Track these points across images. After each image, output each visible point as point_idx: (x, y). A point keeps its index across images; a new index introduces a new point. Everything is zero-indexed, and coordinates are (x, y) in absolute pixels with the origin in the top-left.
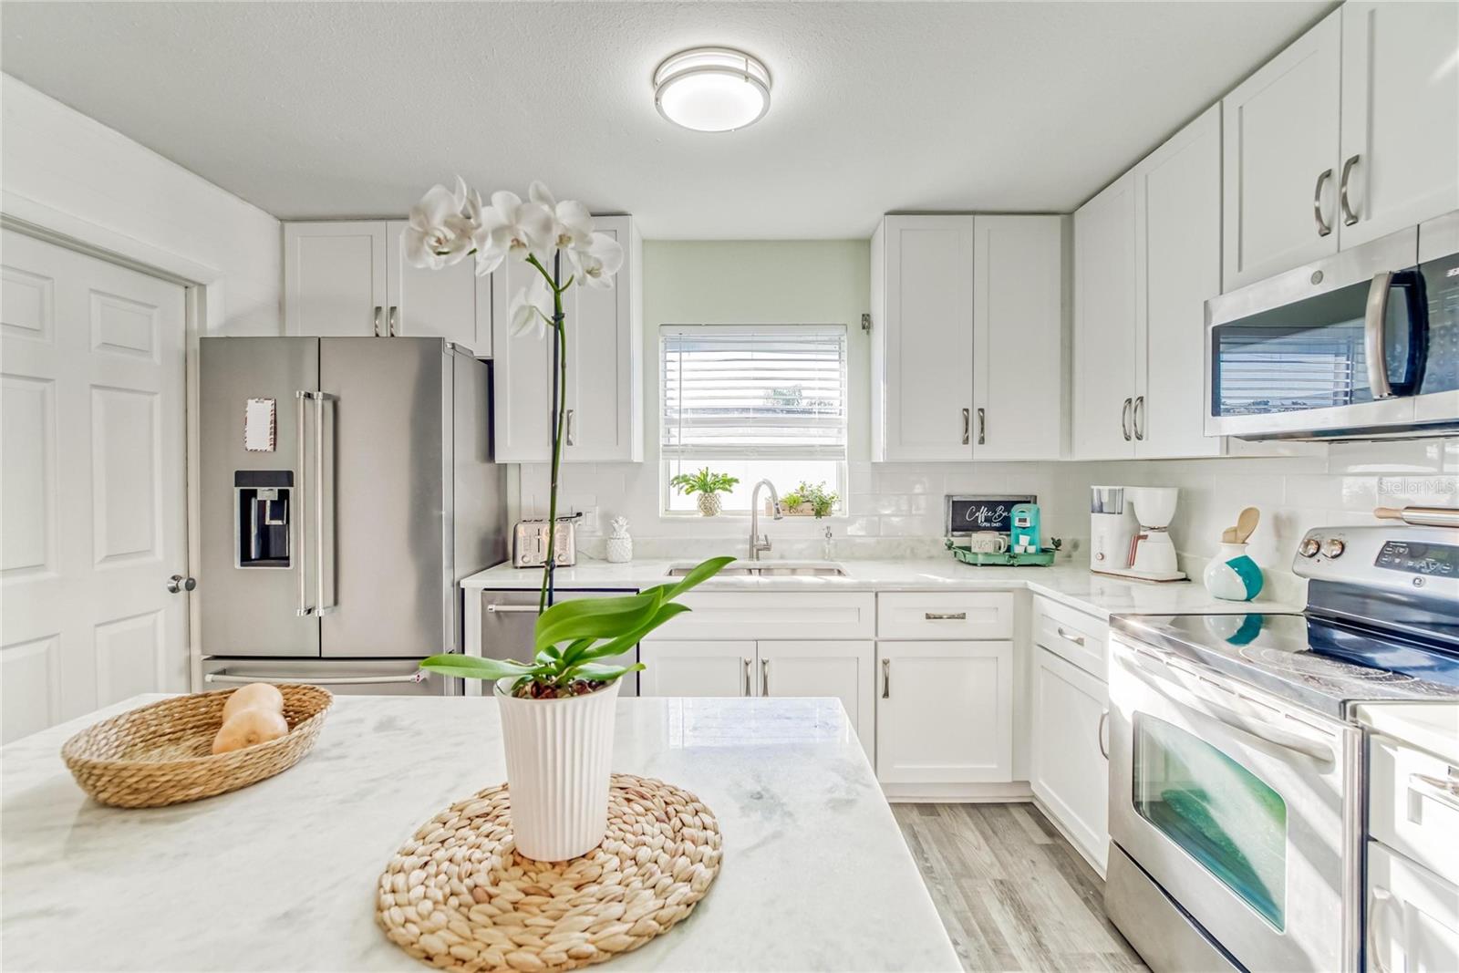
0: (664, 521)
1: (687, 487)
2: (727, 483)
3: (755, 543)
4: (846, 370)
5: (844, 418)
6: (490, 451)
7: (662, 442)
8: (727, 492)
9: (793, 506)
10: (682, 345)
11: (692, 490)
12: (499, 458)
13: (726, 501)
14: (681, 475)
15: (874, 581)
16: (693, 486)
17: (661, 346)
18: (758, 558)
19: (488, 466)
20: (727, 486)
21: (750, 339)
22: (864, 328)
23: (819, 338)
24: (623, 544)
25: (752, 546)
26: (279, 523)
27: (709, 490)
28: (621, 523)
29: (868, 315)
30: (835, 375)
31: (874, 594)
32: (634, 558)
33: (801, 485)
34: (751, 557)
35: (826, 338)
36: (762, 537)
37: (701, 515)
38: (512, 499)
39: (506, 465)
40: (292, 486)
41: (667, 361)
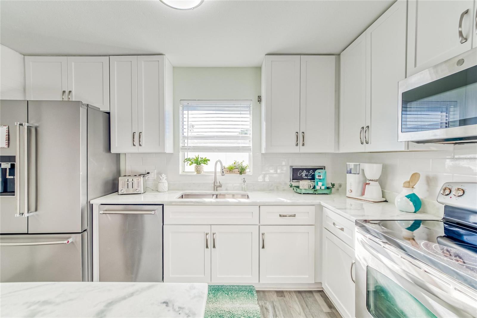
0: (181, 175)
1: (190, 162)
2: (205, 161)
3: (216, 184)
4: (251, 118)
5: (251, 136)
6: (109, 148)
7: (181, 145)
8: (206, 165)
9: (231, 170)
10: (189, 108)
11: (192, 164)
12: (113, 151)
13: (206, 168)
14: (188, 158)
15: (258, 201)
16: (193, 162)
17: (181, 108)
18: (217, 190)
19: (108, 154)
20: (206, 163)
21: (214, 105)
22: (258, 101)
23: (242, 105)
24: (164, 185)
25: (215, 185)
26: (12, 177)
27: (199, 164)
28: (163, 176)
29: (260, 96)
30: (248, 119)
31: (258, 207)
32: (169, 190)
33: (234, 162)
34: (214, 190)
35: (246, 105)
36: (218, 182)
37: (196, 173)
38: (122, 167)
39: (120, 154)
40: (15, 162)
41: (183, 114)
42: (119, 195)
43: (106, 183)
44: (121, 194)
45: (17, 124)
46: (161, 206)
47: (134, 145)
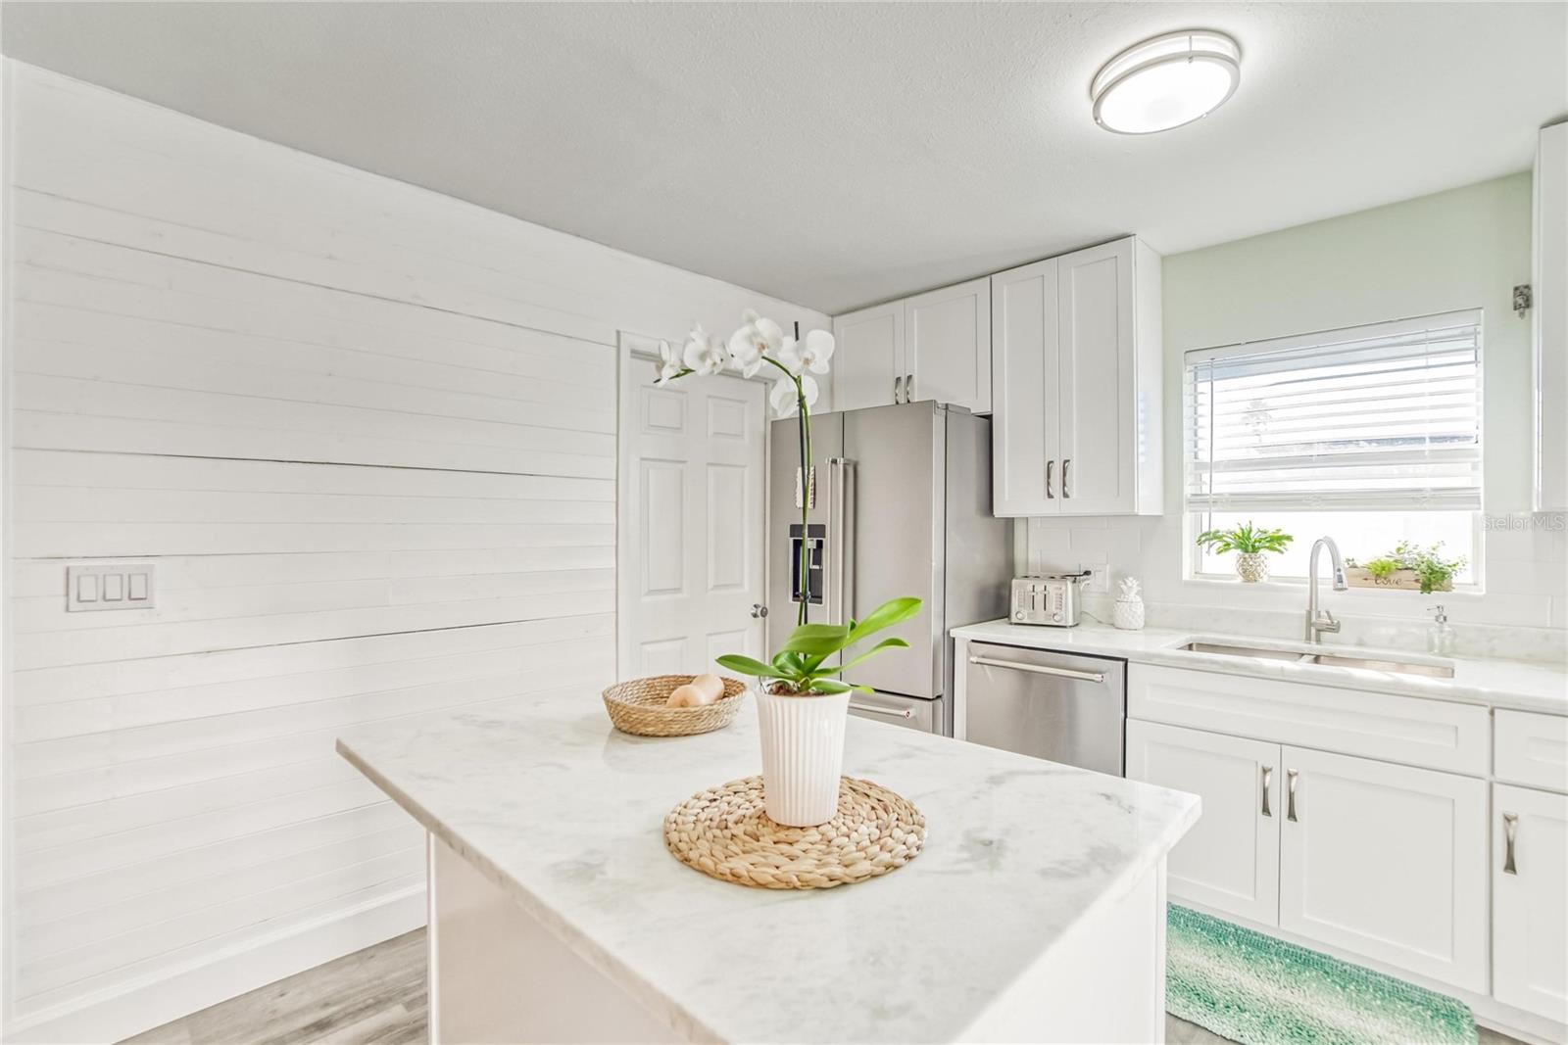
0: (1187, 583)
1: (1220, 544)
2: (1277, 541)
3: (1314, 619)
4: (1481, 375)
5: (1480, 446)
6: (989, 507)
7: (1188, 490)
8: (1277, 552)
9: (1381, 574)
10: (1215, 371)
11: (1226, 550)
12: (997, 513)
13: (1272, 563)
14: (1213, 530)
15: (1484, 689)
16: (1228, 544)
17: (1188, 377)
18: (1318, 641)
19: (987, 520)
20: (1277, 546)
21: (1313, 352)
22: (1515, 309)
23: (1430, 335)
24: (1134, 607)
25: (1309, 624)
26: (817, 567)
27: (1250, 548)
28: (1130, 584)
29: (1527, 287)
30: (1470, 384)
31: (1485, 711)
32: (1146, 625)
33: (1400, 545)
34: (1308, 639)
35: (1456, 332)
36: (1324, 614)
37: (1239, 580)
38: (1019, 554)
39: (1013, 519)
40: (824, 537)
41: (1195, 394)
42: (1011, 624)
43: (982, 592)
44: (1016, 624)
45: (828, 461)
46: (1122, 663)
47: (1050, 496)
